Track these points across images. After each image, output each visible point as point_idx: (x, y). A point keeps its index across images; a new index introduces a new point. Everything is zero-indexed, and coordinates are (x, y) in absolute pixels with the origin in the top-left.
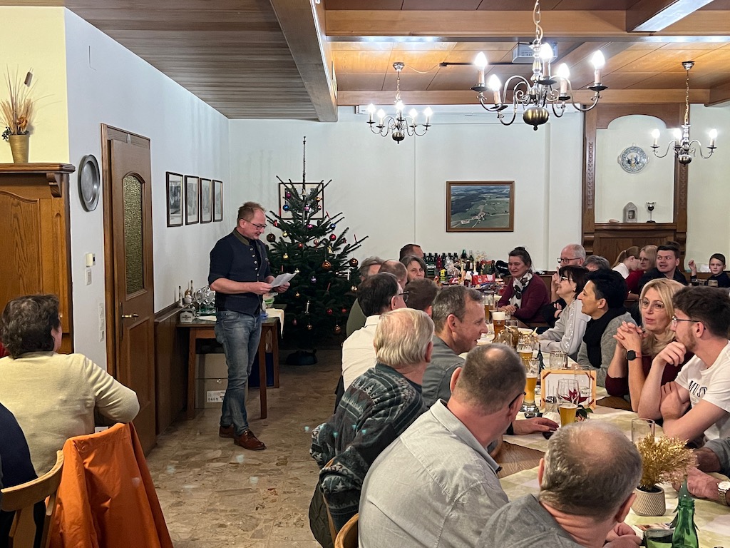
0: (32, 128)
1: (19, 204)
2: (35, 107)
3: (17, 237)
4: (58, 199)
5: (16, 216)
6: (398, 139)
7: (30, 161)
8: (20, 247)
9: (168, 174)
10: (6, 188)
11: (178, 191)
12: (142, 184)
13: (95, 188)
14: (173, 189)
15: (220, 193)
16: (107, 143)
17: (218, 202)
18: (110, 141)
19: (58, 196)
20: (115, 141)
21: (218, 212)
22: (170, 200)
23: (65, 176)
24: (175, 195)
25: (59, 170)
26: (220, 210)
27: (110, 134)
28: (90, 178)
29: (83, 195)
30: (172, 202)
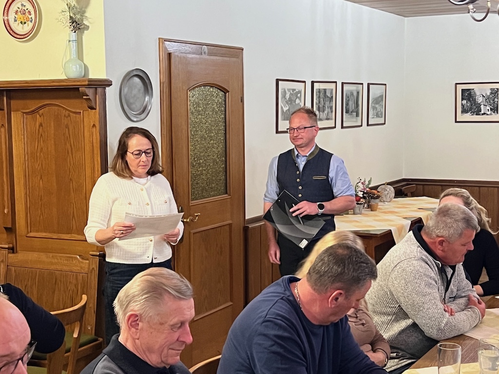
1: (69, 115)
3: (68, 145)
4: (94, 111)
5: (67, 127)
8: (70, 155)
9: (278, 81)
10: (60, 101)
11: (297, 97)
12: (225, 93)
13: (147, 99)
14: (288, 96)
15: (381, 96)
16: (166, 57)
17: (377, 106)
18: (170, 54)
19: (92, 108)
20: (176, 54)
21: (378, 116)
22: (282, 108)
23: (99, 90)
24: (291, 101)
25: (88, 85)
26: (382, 114)
27: (171, 47)
28: (139, 90)
29: (126, 107)
30: (285, 109)
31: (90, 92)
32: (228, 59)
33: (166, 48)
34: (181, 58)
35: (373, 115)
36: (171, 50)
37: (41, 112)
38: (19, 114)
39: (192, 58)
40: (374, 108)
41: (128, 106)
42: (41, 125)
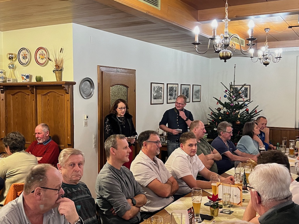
0: (63, 69)
1: (59, 96)
2: (64, 61)
3: (59, 108)
4: (68, 94)
5: (58, 100)
6: (266, 64)
7: (63, 80)
8: (59, 112)
9: (151, 83)
10: (55, 90)
11: (160, 90)
12: (127, 88)
13: (91, 90)
14: (156, 89)
15: (199, 90)
16: (101, 73)
17: (197, 94)
18: (102, 72)
19: (67, 93)
20: (105, 72)
21: (197, 98)
22: (153, 94)
23: (70, 86)
24: (157, 92)
25: (65, 84)
26: (199, 97)
27: (103, 69)
28: (88, 86)
29: (82, 93)
30: (155, 95)
31: (66, 87)
32: (129, 74)
33: (100, 70)
34: (107, 73)
35: (195, 97)
36: (102, 70)
37: (48, 94)
38: (40, 95)
39: (112, 74)
40: (195, 95)
41: (83, 92)
42: (48, 100)
